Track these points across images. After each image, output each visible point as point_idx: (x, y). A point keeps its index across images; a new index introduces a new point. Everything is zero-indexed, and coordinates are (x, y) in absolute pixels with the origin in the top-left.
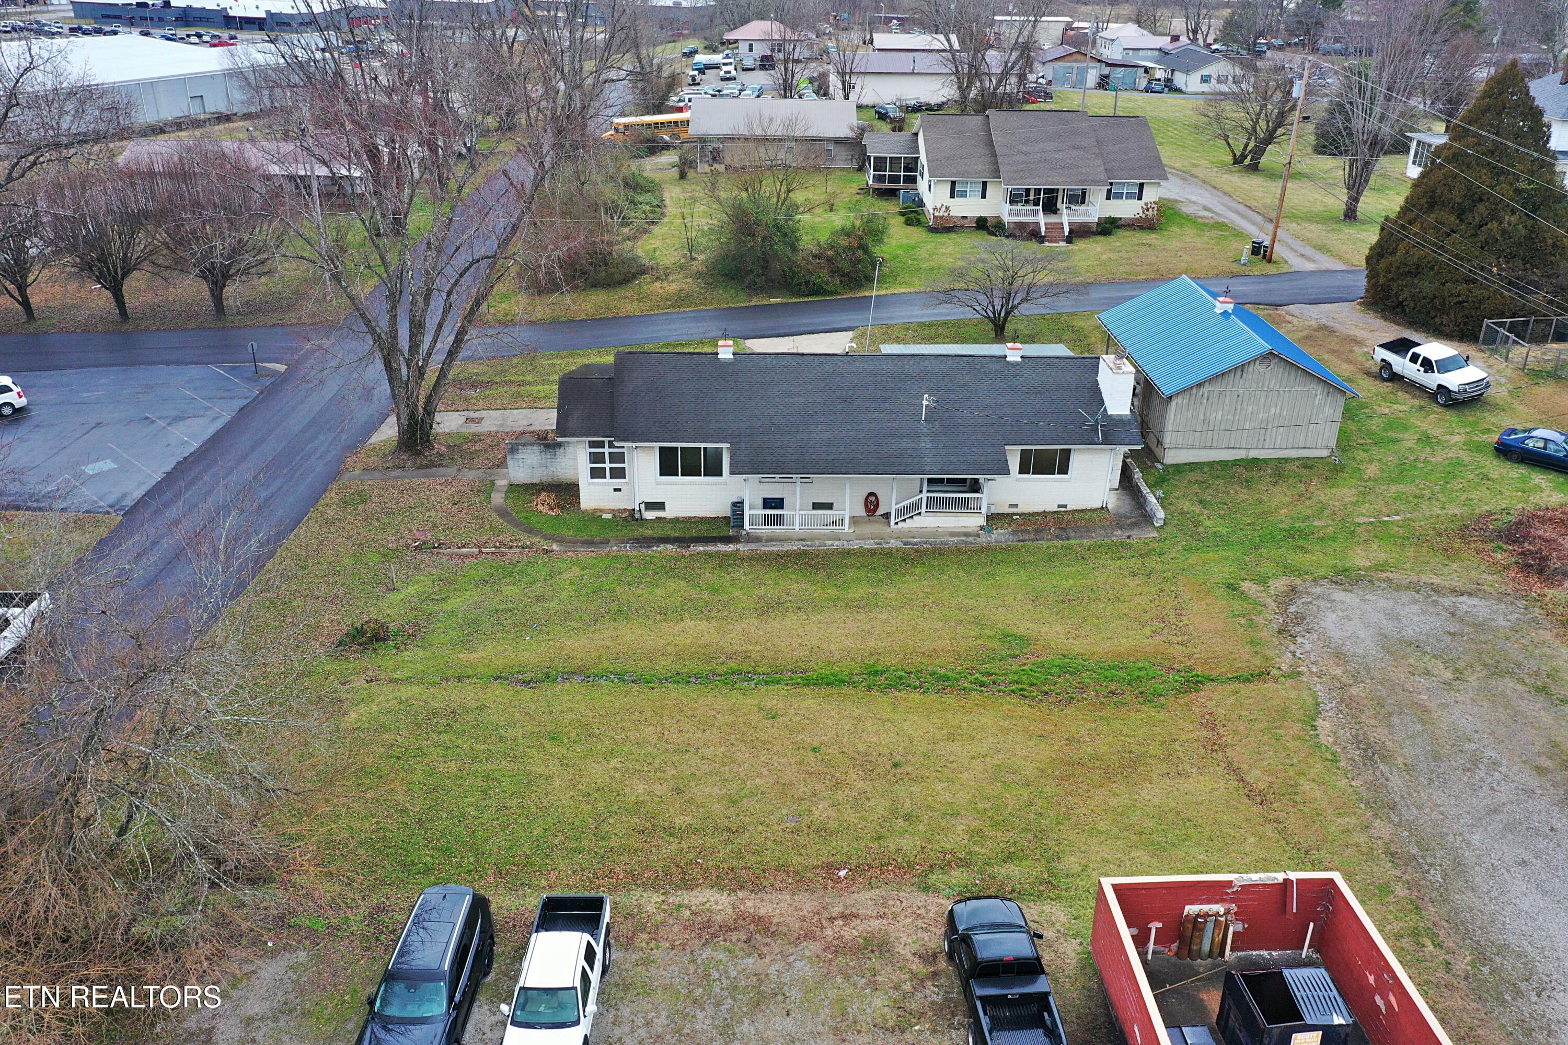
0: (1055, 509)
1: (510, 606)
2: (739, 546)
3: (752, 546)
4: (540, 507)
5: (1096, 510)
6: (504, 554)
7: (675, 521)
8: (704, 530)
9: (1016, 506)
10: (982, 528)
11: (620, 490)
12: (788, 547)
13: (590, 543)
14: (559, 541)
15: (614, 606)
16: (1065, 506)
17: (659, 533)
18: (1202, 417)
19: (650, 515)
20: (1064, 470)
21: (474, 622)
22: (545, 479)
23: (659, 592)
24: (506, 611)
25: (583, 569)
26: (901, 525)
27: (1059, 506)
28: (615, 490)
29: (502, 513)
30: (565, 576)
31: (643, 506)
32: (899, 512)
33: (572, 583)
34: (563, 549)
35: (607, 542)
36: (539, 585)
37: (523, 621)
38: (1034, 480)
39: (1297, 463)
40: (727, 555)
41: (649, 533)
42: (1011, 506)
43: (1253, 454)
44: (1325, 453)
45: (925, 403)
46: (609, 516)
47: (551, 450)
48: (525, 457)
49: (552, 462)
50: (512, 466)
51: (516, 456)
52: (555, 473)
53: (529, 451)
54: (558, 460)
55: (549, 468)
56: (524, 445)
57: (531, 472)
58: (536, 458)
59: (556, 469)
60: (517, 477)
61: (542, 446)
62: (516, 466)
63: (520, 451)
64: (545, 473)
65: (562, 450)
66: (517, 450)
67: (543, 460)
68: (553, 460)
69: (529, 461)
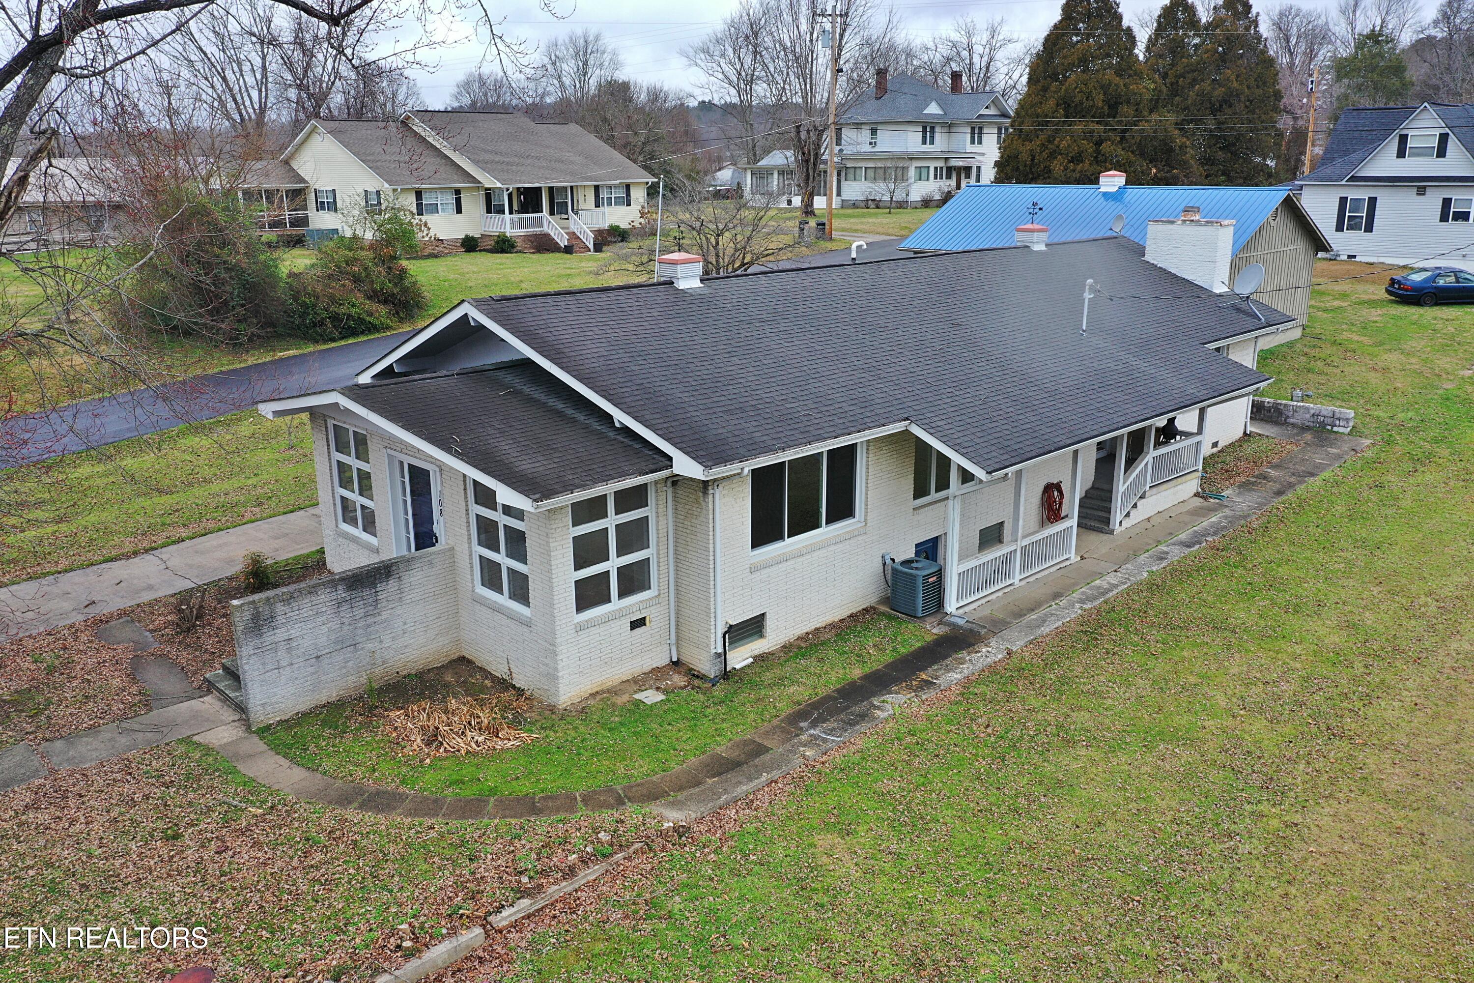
5: (1241, 440)
19: (740, 657)
26: (1127, 523)
28: (635, 625)
45: (1087, 296)
47: (366, 593)
48: (294, 632)
49: (369, 626)
50: (257, 673)
51: (269, 638)
52: (378, 655)
53: (305, 613)
54: (385, 615)
55: (361, 646)
56: (292, 597)
57: (314, 673)
58: (325, 629)
59: (381, 642)
60: (274, 700)
61: (340, 587)
62: (269, 667)
63: (280, 619)
64: (350, 664)
65: (392, 584)
66: (272, 618)
67: (346, 628)
68: (370, 620)
69: (306, 643)
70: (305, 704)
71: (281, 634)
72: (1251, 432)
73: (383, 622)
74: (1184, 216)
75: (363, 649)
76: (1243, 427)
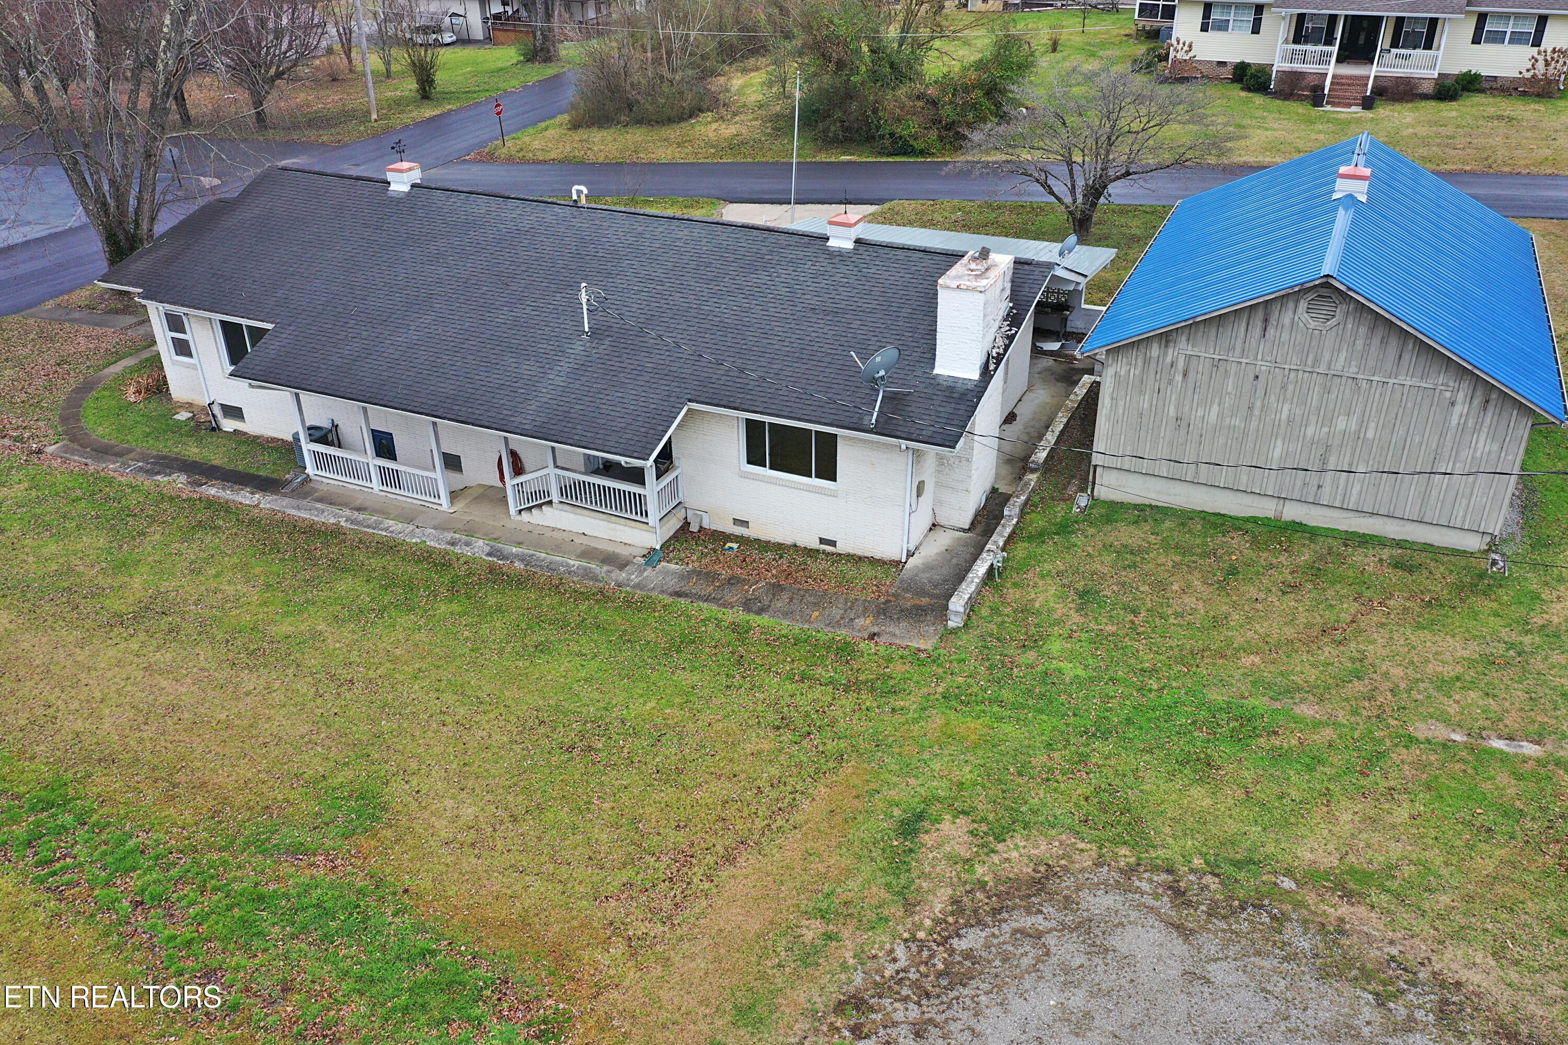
0: (815, 544)
2: (265, 499)
3: (282, 504)
5: (885, 563)
7: (248, 441)
9: (745, 524)
10: (651, 550)
13: (103, 451)
16: (833, 543)
17: (204, 453)
18: (1172, 412)
19: (228, 425)
20: (828, 472)
26: (525, 516)
27: (822, 541)
29: (87, 386)
31: (217, 408)
38: (769, 481)
39: (1386, 553)
41: (193, 451)
42: (737, 522)
43: (1292, 512)
44: (1474, 543)
45: (584, 298)
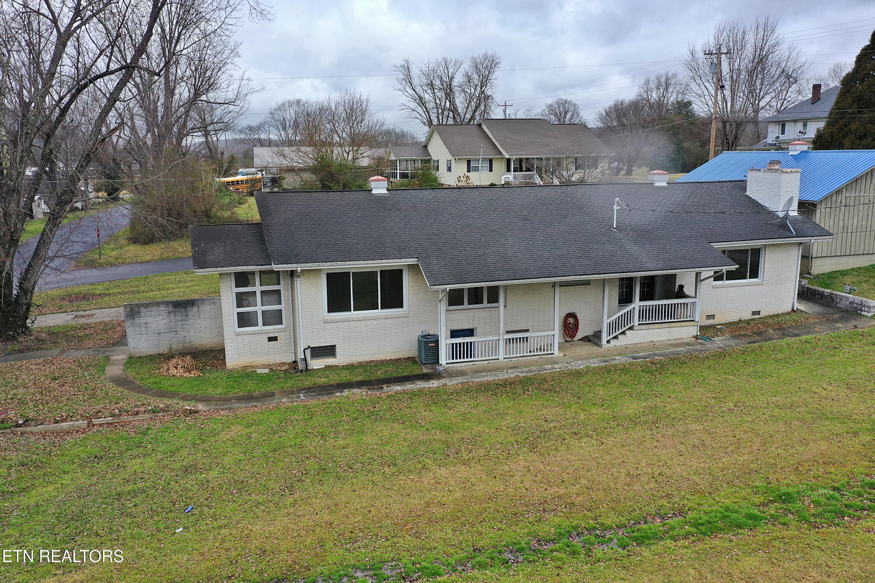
0: (750, 316)
1: (141, 485)
2: (443, 381)
3: (460, 379)
4: (174, 372)
5: (788, 313)
6: (124, 425)
7: (350, 367)
8: (392, 371)
9: (714, 317)
10: (696, 337)
11: (275, 339)
12: (502, 376)
13: (249, 398)
14: (206, 400)
15: (312, 464)
16: (758, 313)
17: (334, 379)
19: (317, 364)
20: (757, 274)
21: (77, 517)
22: (174, 347)
23: (368, 439)
24: (134, 494)
25: (248, 427)
26: (613, 343)
27: (753, 314)
28: (271, 339)
29: (120, 382)
30: (224, 437)
31: (308, 352)
32: (612, 327)
33: (235, 444)
34: (212, 407)
35: (272, 395)
36: (184, 453)
37: (166, 504)
40: (434, 392)
41: (323, 380)
42: (708, 317)
45: (616, 208)
46: (266, 371)
47: (182, 310)
48: (149, 320)
49: (183, 325)
50: (131, 334)
51: (137, 320)
52: (187, 338)
53: (154, 313)
54: (191, 321)
55: (179, 333)
56: (148, 306)
57: (156, 340)
58: (163, 322)
59: (189, 333)
60: (139, 347)
61: (170, 306)
62: (137, 333)
63: (143, 314)
64: (174, 339)
65: (195, 309)
66: (139, 313)
67: (172, 323)
68: (184, 322)
69: (154, 326)
70: (153, 351)
71: (142, 320)
72: (797, 309)
73: (190, 325)
74: (769, 166)
75: (180, 334)
76: (791, 305)
